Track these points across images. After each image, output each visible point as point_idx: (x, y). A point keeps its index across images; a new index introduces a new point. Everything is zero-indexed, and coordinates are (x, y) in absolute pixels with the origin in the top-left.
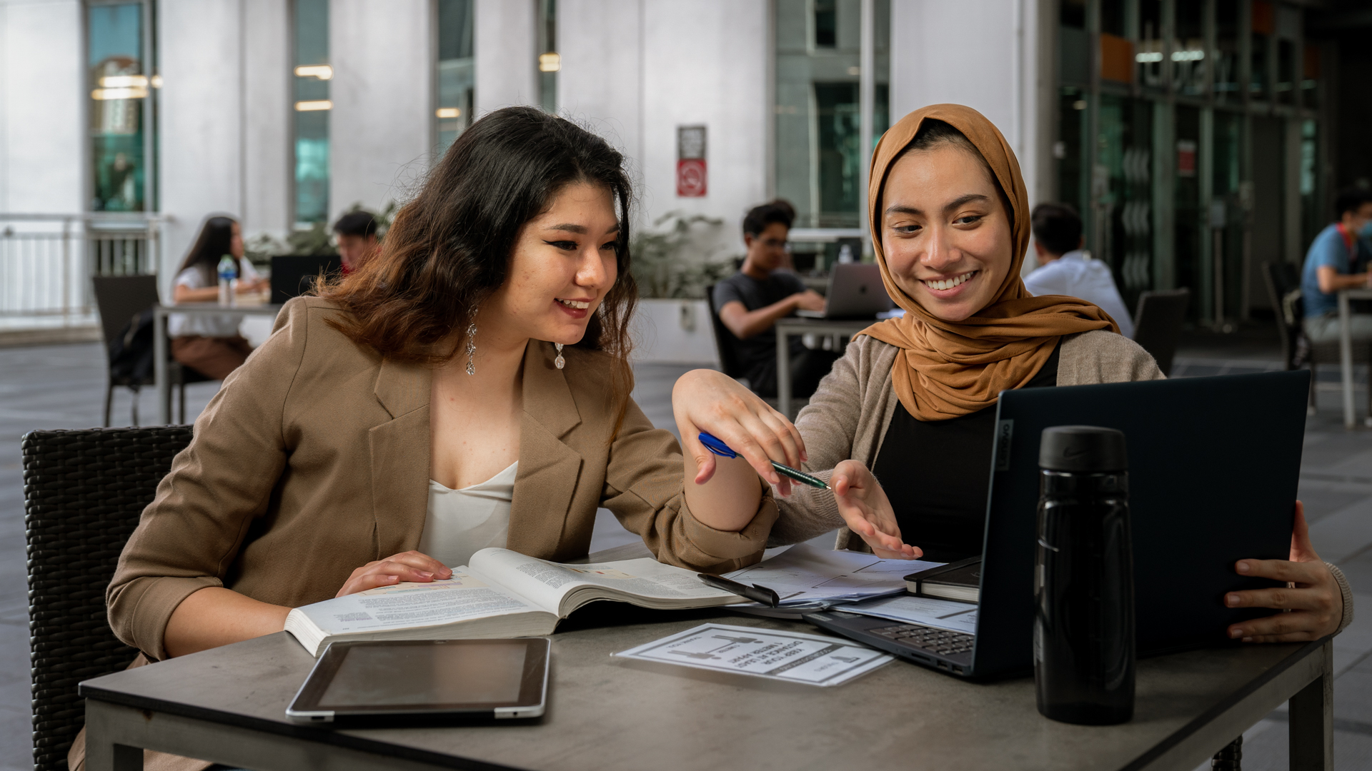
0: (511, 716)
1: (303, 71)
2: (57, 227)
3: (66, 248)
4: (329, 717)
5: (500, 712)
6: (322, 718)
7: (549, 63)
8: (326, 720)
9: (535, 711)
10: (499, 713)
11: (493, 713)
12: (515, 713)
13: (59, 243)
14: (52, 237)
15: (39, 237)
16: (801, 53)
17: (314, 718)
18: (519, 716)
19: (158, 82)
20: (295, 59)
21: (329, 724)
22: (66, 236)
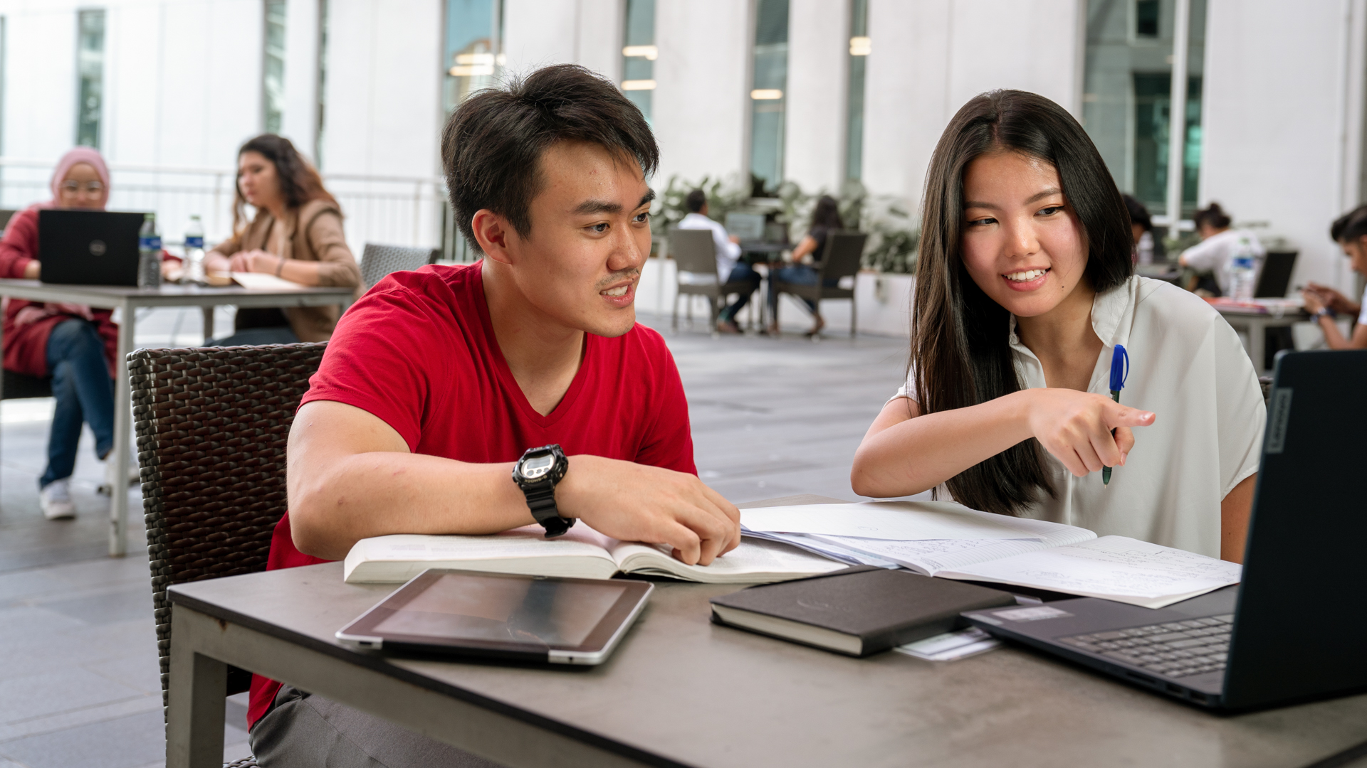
0: (566, 661)
1: (631, 51)
2: (409, 189)
3: (417, 207)
4: (377, 643)
5: (555, 655)
6: (369, 644)
7: (860, 46)
8: (374, 647)
9: (594, 657)
10: (554, 657)
11: (546, 656)
12: (571, 658)
13: (411, 203)
14: (405, 197)
15: (394, 197)
16: (1121, 43)
17: (362, 643)
18: (576, 661)
19: (502, 60)
20: (626, 40)
21: (376, 651)
22: (417, 197)
